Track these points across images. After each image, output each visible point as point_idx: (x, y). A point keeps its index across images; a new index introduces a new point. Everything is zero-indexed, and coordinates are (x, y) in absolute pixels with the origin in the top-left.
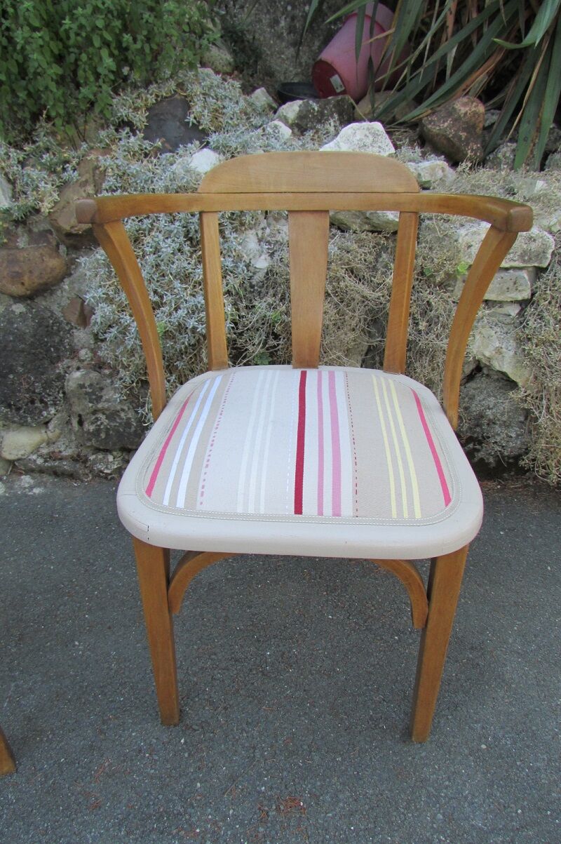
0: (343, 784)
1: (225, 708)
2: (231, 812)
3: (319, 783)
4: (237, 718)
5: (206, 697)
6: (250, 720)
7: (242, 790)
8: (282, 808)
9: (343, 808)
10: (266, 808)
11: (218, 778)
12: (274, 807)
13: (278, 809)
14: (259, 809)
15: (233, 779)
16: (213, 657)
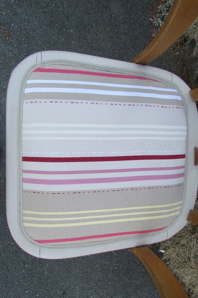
0: (15, 54)
1: (45, 12)
2: (4, 13)
3: (15, 45)
4: (41, 16)
5: (50, 4)
6: (40, 21)
7: (12, 17)
8: (6, 31)
9: (6, 53)
10: (5, 26)
11: (16, 8)
12: (6, 28)
13: (5, 30)
14: (5, 23)
15: (16, 14)
16: (69, 7)
